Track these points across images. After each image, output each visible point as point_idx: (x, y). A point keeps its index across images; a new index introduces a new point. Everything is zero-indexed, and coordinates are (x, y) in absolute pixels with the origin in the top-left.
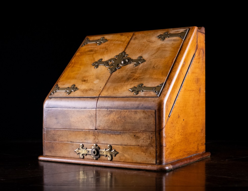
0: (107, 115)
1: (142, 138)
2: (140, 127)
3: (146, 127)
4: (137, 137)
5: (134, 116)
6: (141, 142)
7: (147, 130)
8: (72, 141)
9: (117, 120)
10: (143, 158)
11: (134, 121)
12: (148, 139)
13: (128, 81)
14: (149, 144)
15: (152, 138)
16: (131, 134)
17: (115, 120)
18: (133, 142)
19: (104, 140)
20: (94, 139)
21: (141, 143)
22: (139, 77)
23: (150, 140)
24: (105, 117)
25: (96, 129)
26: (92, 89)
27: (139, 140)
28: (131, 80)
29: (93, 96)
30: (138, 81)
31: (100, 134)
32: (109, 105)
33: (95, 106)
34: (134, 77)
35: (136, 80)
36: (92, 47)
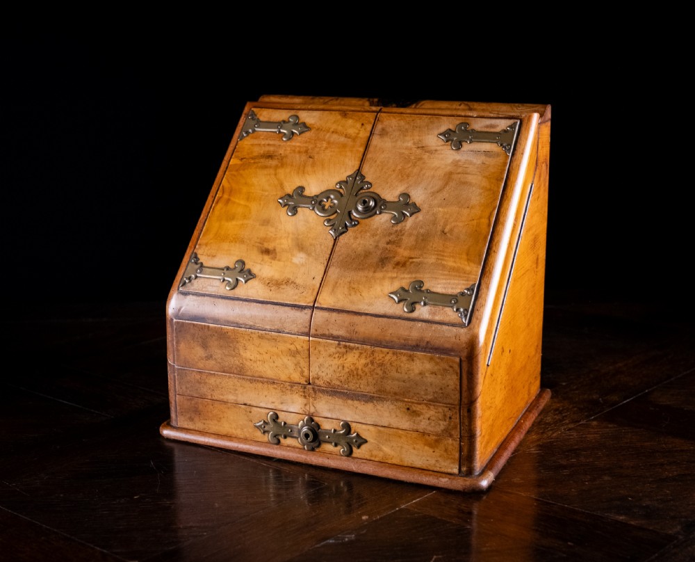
0: (337, 355)
1: (428, 416)
2: (423, 393)
3: (437, 392)
4: (414, 412)
5: (407, 365)
6: (423, 425)
7: (440, 400)
8: (249, 402)
9: (364, 369)
10: (428, 458)
11: (406, 377)
12: (440, 420)
13: (383, 268)
14: (442, 431)
15: (450, 418)
16: (400, 404)
17: (357, 369)
18: (405, 423)
19: (330, 410)
20: (306, 405)
21: (423, 427)
22: (411, 260)
23: (445, 423)
24: (332, 358)
25: (309, 384)
26: (292, 282)
27: (418, 418)
28: (389, 267)
29: (297, 303)
30: (410, 272)
31: (321, 395)
32: (342, 333)
33: (307, 330)
34: (397, 259)
35: (403, 269)
36: (268, 145)
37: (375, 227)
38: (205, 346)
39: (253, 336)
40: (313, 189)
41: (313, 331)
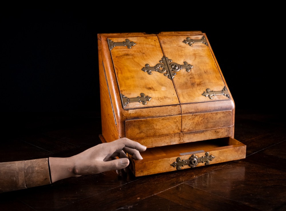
0: (191, 119)
1: (221, 132)
2: (220, 125)
3: (224, 123)
4: (217, 132)
5: (215, 117)
7: (226, 125)
9: (201, 122)
11: (215, 120)
12: (225, 132)
13: (194, 87)
14: (226, 136)
15: (228, 131)
16: (213, 131)
17: (199, 122)
18: (214, 137)
19: (189, 140)
20: (180, 140)
21: (220, 136)
22: (201, 83)
23: (227, 133)
24: (190, 121)
25: (182, 132)
26: (167, 97)
27: (219, 134)
28: (196, 86)
29: (174, 104)
30: (203, 87)
31: (185, 135)
32: (193, 111)
33: (180, 112)
34: (197, 83)
35: (200, 86)
36: (124, 51)
37: (182, 74)
38: (139, 128)
39: (160, 119)
40: (152, 64)
41: (183, 112)
